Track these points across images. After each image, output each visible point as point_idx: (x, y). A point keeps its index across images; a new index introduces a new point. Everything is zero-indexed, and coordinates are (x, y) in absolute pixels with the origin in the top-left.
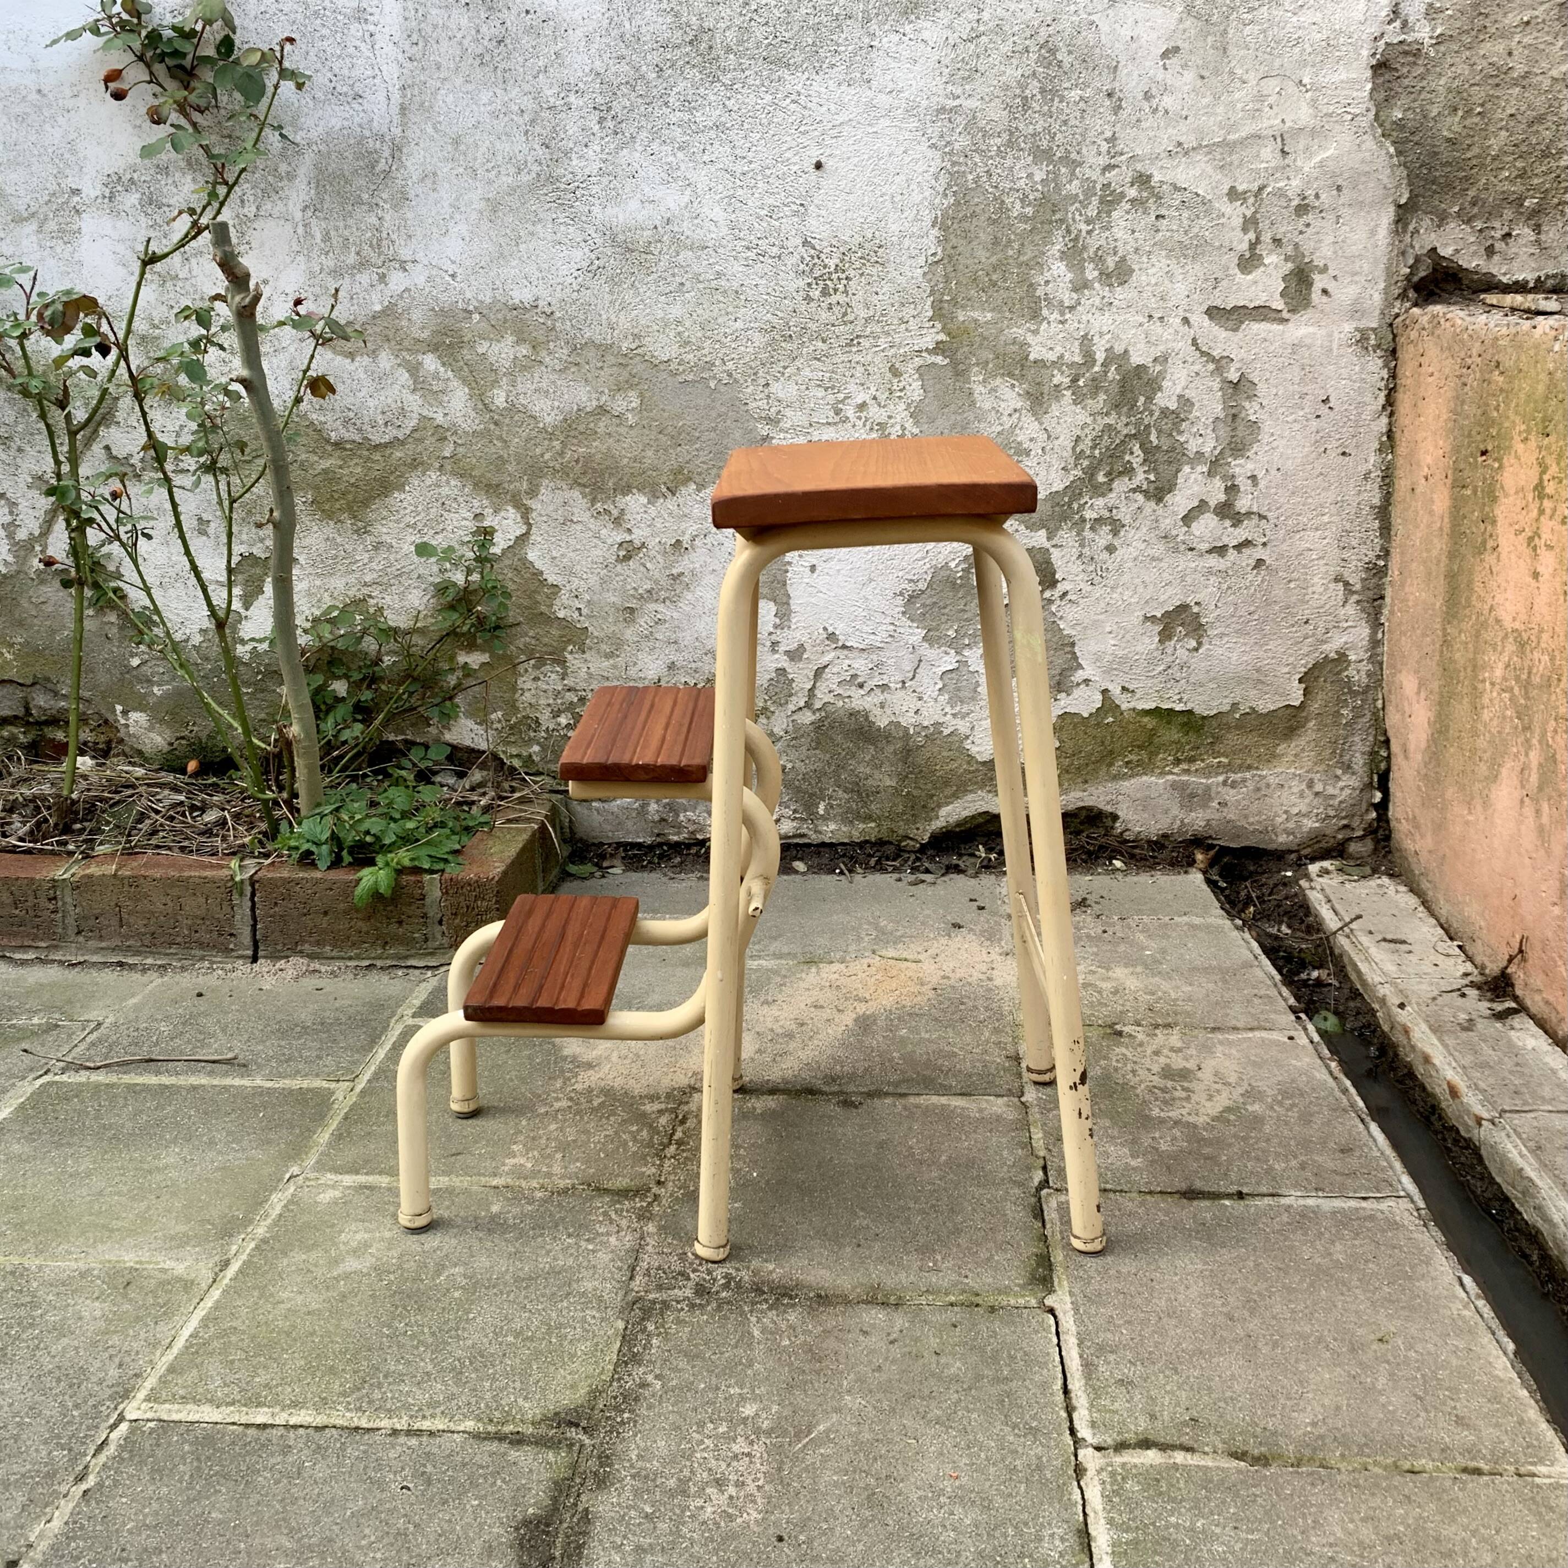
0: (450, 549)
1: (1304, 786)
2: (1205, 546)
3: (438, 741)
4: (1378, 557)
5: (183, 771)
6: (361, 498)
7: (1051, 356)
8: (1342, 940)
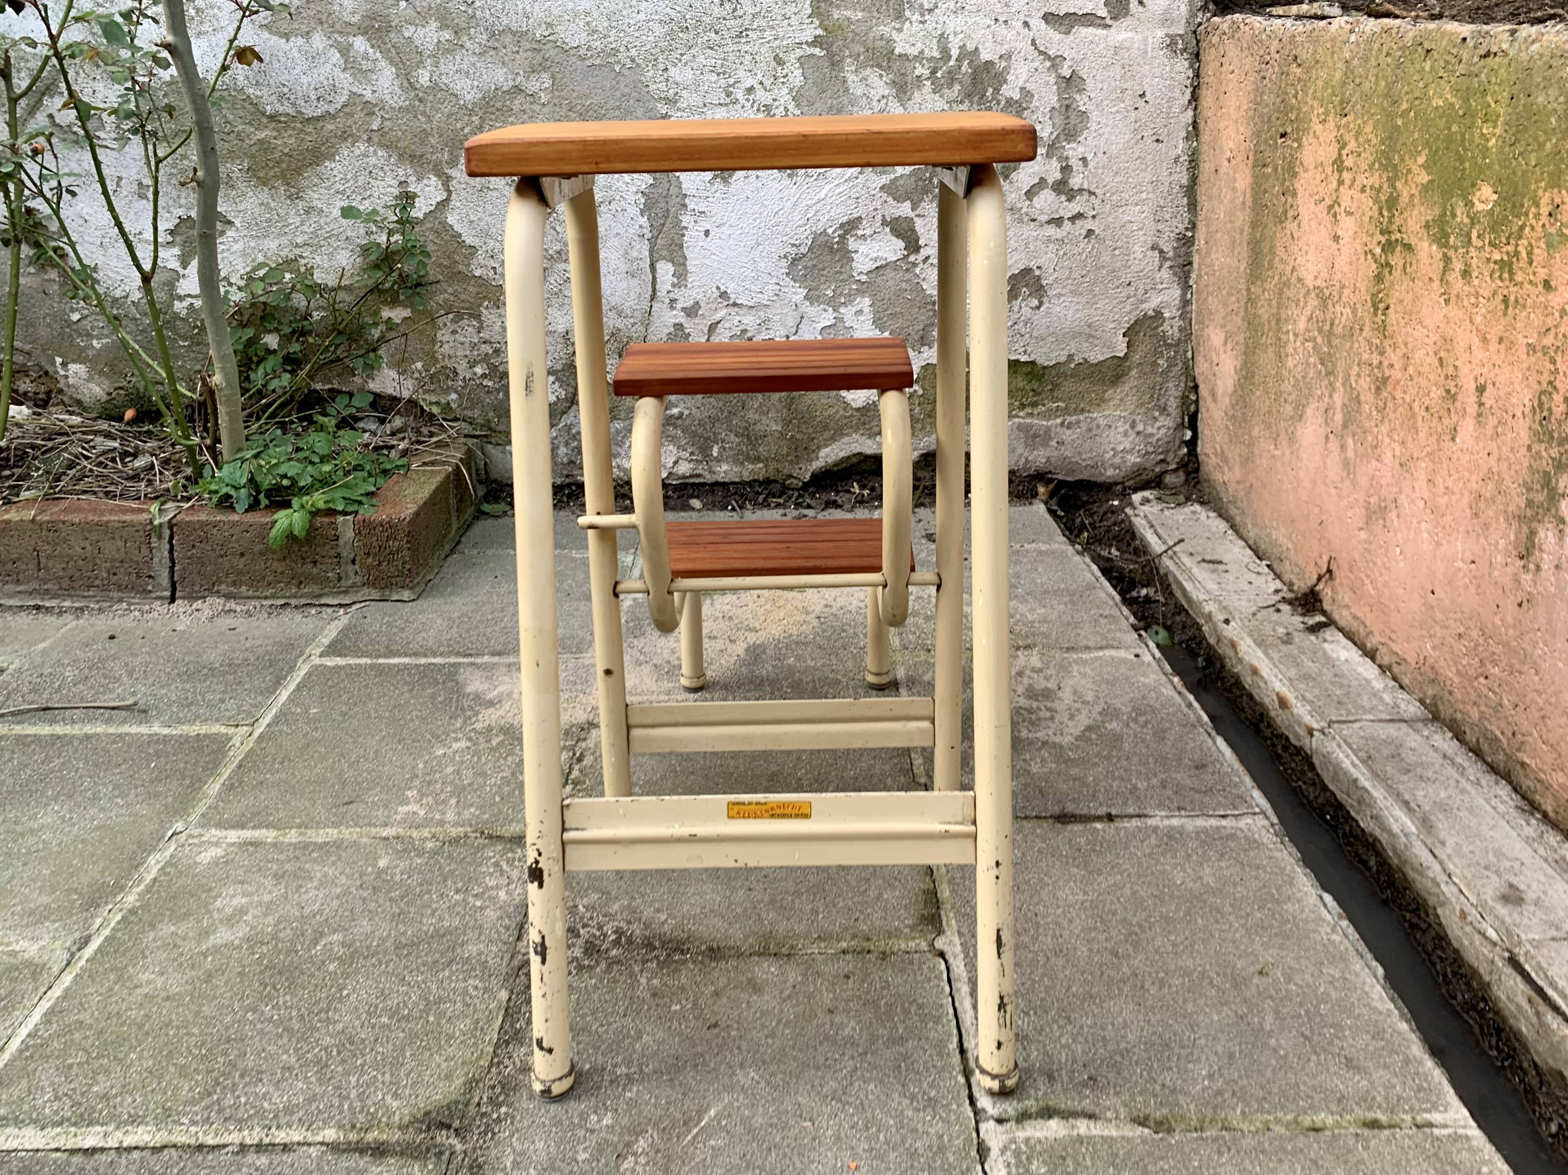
0: (375, 212)
1: (1127, 426)
2: (1044, 218)
3: (362, 390)
4: (1187, 229)
5: (120, 419)
6: (294, 166)
7: (914, 51)
8: (1167, 562)
